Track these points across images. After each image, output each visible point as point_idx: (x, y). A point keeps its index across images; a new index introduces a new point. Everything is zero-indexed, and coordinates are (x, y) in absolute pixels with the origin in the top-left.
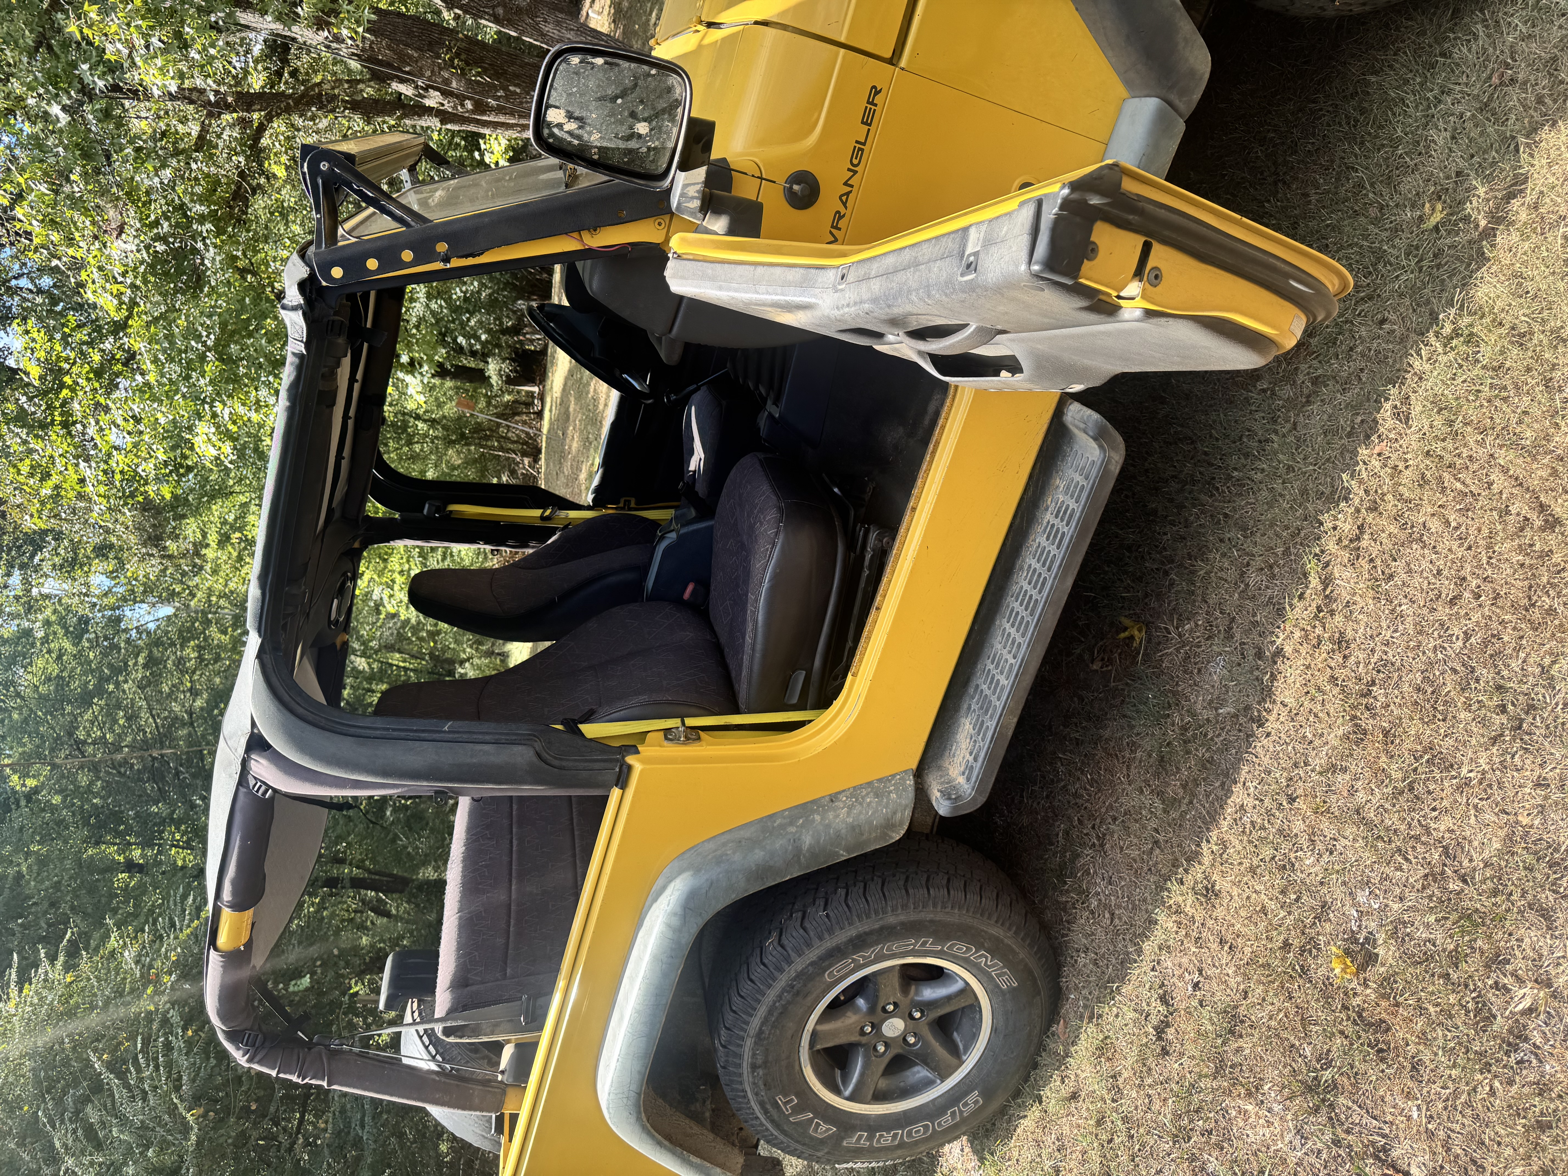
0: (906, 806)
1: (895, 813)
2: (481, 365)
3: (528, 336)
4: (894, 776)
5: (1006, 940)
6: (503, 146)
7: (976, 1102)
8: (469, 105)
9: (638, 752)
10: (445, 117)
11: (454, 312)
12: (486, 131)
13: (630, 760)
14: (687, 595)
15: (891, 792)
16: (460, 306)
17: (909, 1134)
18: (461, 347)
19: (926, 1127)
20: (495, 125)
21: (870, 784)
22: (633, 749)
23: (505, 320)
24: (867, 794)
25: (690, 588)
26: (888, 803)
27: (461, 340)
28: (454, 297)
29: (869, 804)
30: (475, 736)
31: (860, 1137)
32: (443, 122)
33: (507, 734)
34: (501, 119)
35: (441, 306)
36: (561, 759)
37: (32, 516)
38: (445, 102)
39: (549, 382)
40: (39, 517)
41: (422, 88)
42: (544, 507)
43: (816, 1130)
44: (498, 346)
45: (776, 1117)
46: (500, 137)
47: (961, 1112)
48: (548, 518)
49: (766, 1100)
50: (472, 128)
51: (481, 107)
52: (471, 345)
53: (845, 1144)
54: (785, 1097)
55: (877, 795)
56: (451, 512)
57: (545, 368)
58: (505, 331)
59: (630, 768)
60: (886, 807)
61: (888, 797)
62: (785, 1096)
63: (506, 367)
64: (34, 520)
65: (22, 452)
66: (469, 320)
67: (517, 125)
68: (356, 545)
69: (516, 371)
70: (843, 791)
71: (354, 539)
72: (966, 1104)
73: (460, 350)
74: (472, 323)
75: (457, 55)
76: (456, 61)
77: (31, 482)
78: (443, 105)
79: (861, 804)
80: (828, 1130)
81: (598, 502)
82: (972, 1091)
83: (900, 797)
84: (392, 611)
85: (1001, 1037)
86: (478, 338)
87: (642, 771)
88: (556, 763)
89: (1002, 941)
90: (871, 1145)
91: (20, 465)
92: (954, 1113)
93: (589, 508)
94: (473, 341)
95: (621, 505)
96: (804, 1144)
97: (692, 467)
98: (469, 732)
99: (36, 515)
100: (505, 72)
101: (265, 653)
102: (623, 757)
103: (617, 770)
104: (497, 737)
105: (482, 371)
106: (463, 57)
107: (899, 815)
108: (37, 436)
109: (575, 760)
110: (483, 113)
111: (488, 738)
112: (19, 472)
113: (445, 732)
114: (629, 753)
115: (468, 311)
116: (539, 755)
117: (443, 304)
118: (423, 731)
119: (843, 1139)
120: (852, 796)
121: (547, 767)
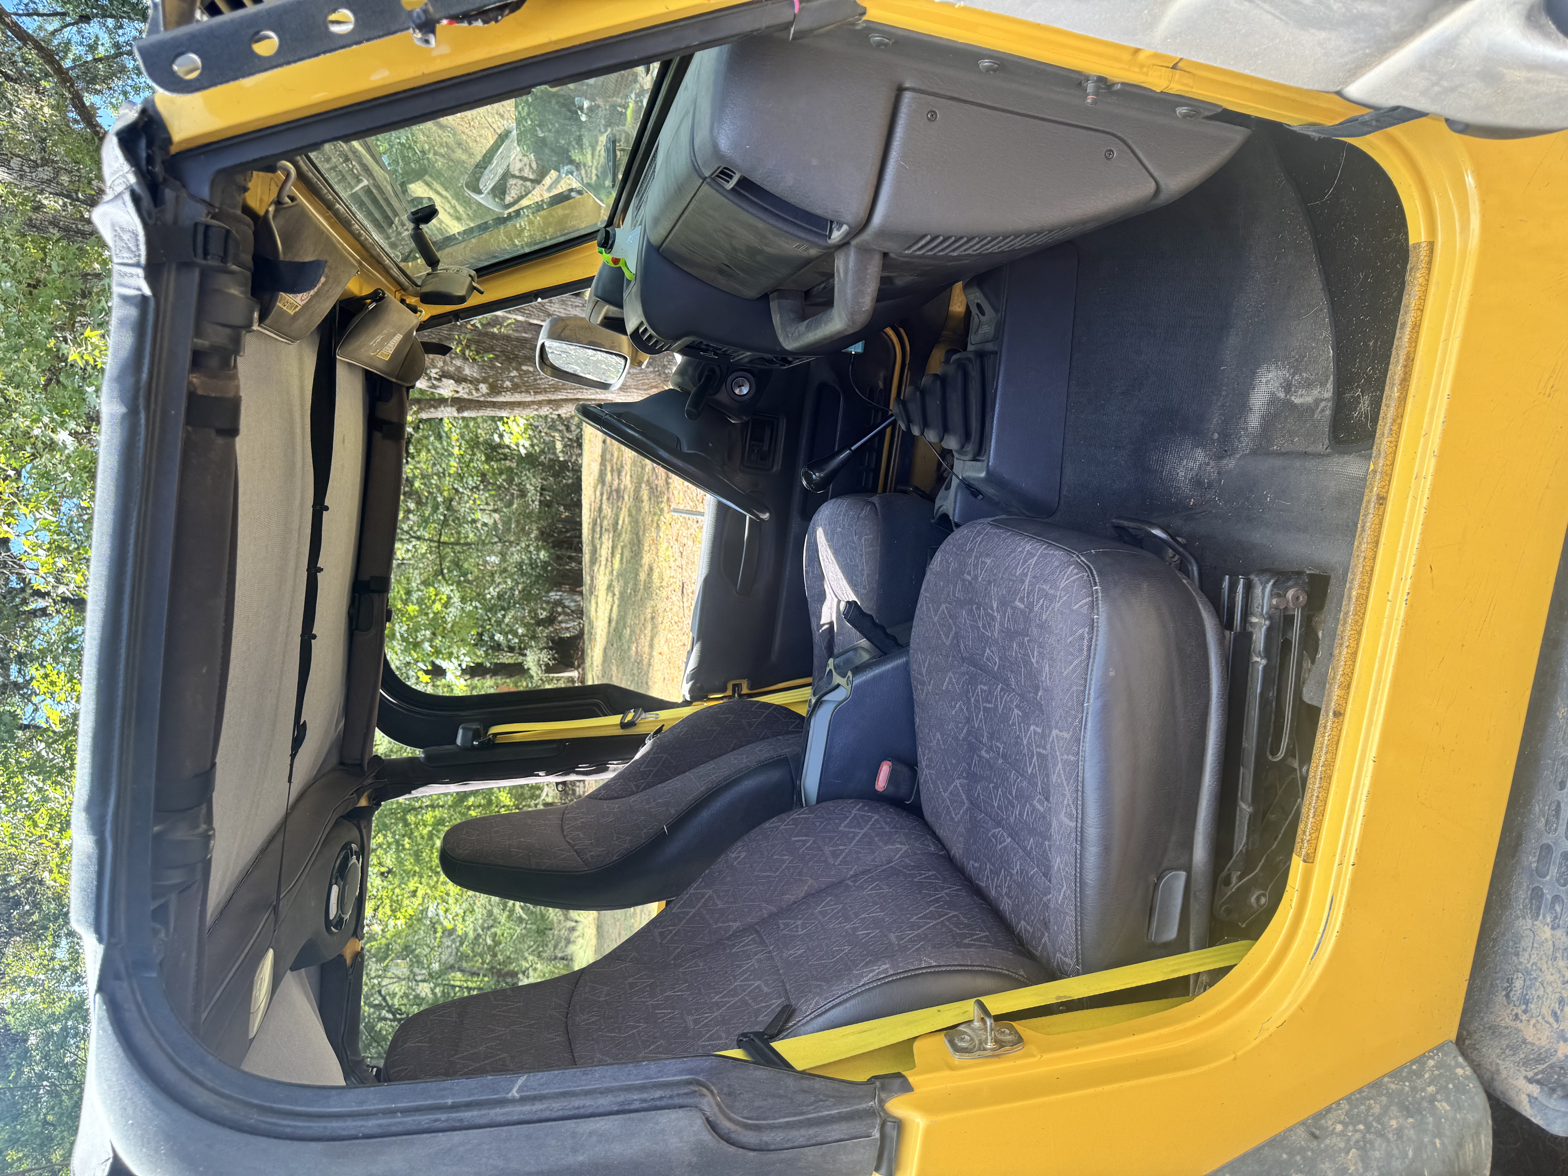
0: (1479, 1125)
1: (1460, 1145)
2: (520, 660)
3: (563, 625)
4: (1421, 1060)
6: (522, 428)
8: (484, 388)
9: (907, 1087)
10: (460, 404)
11: (490, 610)
12: (504, 414)
13: (897, 1106)
14: (881, 783)
15: (1432, 1100)
16: (495, 605)
18: (499, 645)
20: (512, 405)
21: (1377, 1085)
22: (898, 1082)
23: (539, 611)
24: (1385, 1110)
25: (885, 770)
26: (1438, 1125)
27: (498, 637)
28: (488, 596)
29: (1399, 1132)
30: (577, 1102)
32: (459, 410)
33: (643, 1088)
34: (517, 397)
35: (476, 607)
36: (758, 1128)
37: (51, 871)
38: (460, 389)
39: (587, 664)
40: (59, 872)
41: (435, 379)
42: (623, 711)
44: (534, 637)
46: (518, 418)
48: (632, 724)
50: (489, 412)
51: (495, 389)
52: (509, 641)
55: (1407, 1111)
56: (495, 735)
57: (583, 651)
58: (540, 622)
59: (899, 1125)
60: (1439, 1134)
61: (1433, 1110)
63: (545, 657)
64: (53, 876)
65: (37, 801)
66: (504, 616)
67: (533, 403)
68: (363, 802)
69: (554, 659)
70: (1328, 1110)
71: (359, 794)
73: (498, 647)
74: (507, 620)
75: (468, 347)
76: (467, 352)
77: (50, 834)
78: (457, 392)
79: (1381, 1135)
81: (698, 693)
83: (1457, 1106)
84: (449, 926)
86: (515, 634)
87: (929, 1133)
88: (750, 1138)
91: (36, 817)
93: (686, 703)
94: (510, 637)
95: (729, 692)
97: (825, 620)
98: (564, 1095)
99: (55, 870)
100: (517, 356)
101: (117, 977)
102: (882, 1102)
103: (876, 1134)
104: (621, 1098)
105: (520, 665)
106: (473, 348)
107: (1469, 1147)
108: (56, 783)
109: (789, 1126)
110: (499, 393)
111: (605, 1102)
112: (35, 825)
113: (513, 1101)
114: (892, 1093)
115: (503, 609)
116: (712, 1126)
117: (478, 604)
118: (469, 1106)
120: (1352, 1120)
121: (732, 1149)
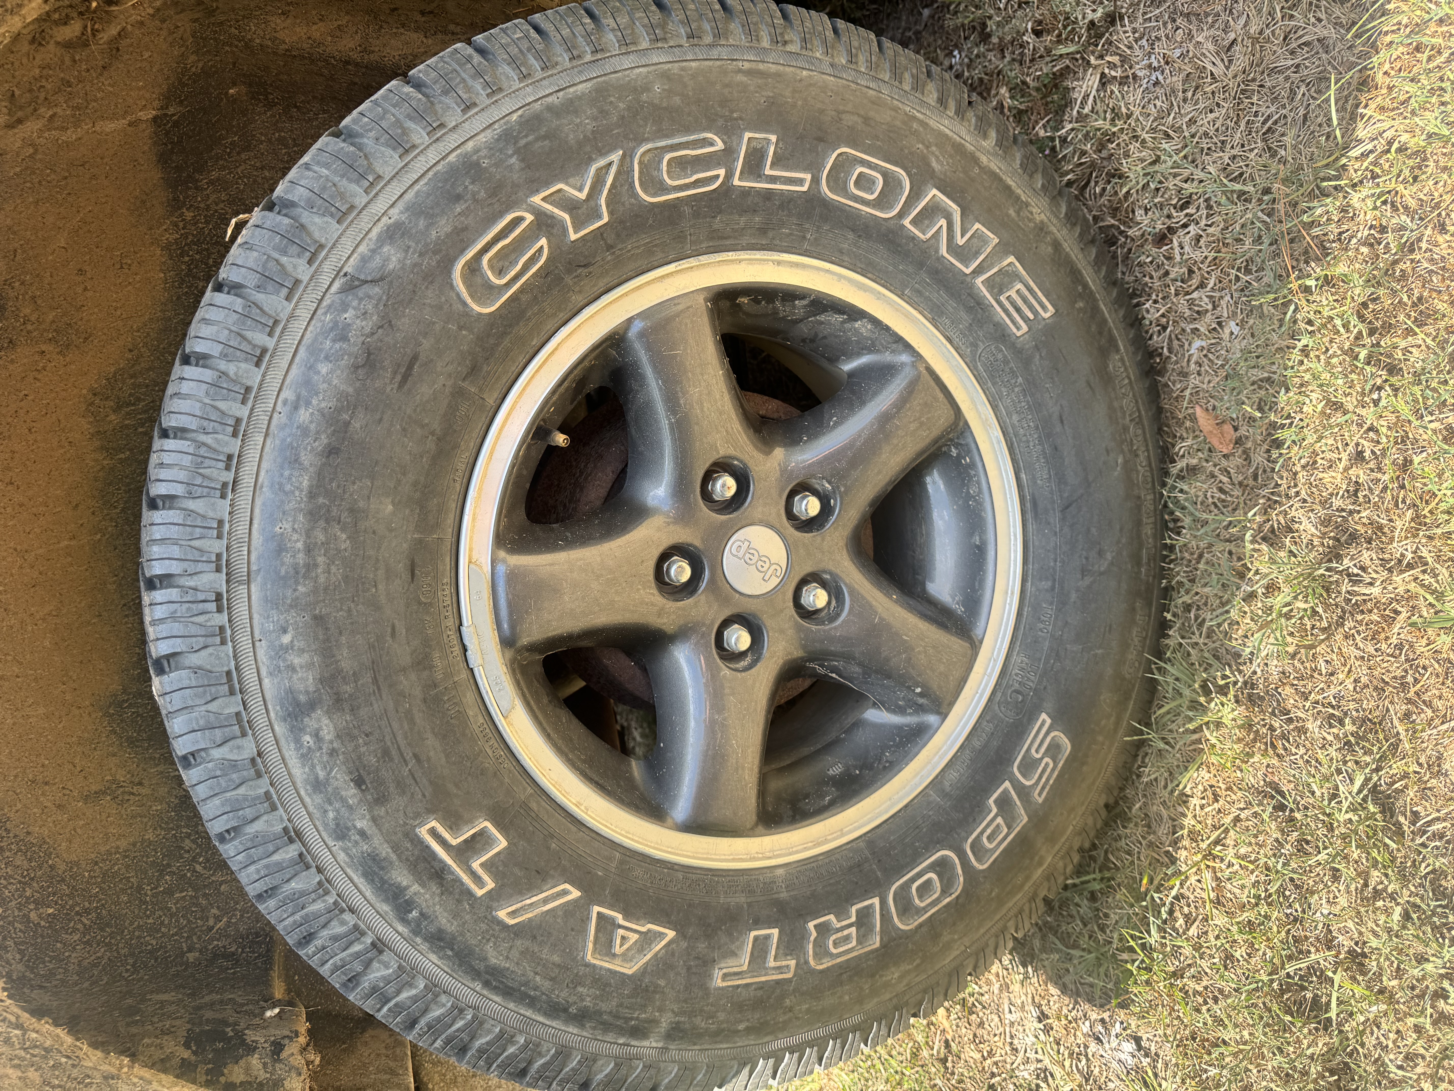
5: (984, 159)
7: (1054, 750)
17: (906, 908)
19: (942, 867)
31: (761, 947)
43: (605, 946)
45: (444, 920)
47: (1024, 792)
49: (385, 850)
53: (718, 981)
54: (454, 827)
62: (454, 823)
72: (1029, 766)
80: (648, 939)
82: (1032, 718)
85: (1055, 518)
89: (976, 161)
90: (802, 966)
92: (1004, 803)
96: (581, 1018)
119: (707, 963)
